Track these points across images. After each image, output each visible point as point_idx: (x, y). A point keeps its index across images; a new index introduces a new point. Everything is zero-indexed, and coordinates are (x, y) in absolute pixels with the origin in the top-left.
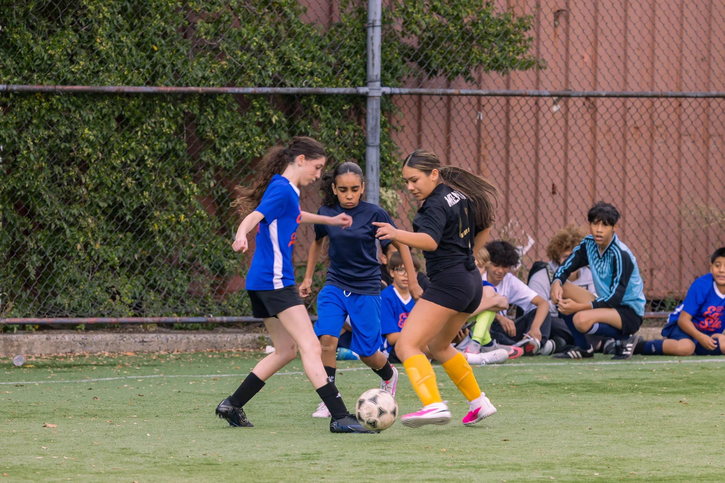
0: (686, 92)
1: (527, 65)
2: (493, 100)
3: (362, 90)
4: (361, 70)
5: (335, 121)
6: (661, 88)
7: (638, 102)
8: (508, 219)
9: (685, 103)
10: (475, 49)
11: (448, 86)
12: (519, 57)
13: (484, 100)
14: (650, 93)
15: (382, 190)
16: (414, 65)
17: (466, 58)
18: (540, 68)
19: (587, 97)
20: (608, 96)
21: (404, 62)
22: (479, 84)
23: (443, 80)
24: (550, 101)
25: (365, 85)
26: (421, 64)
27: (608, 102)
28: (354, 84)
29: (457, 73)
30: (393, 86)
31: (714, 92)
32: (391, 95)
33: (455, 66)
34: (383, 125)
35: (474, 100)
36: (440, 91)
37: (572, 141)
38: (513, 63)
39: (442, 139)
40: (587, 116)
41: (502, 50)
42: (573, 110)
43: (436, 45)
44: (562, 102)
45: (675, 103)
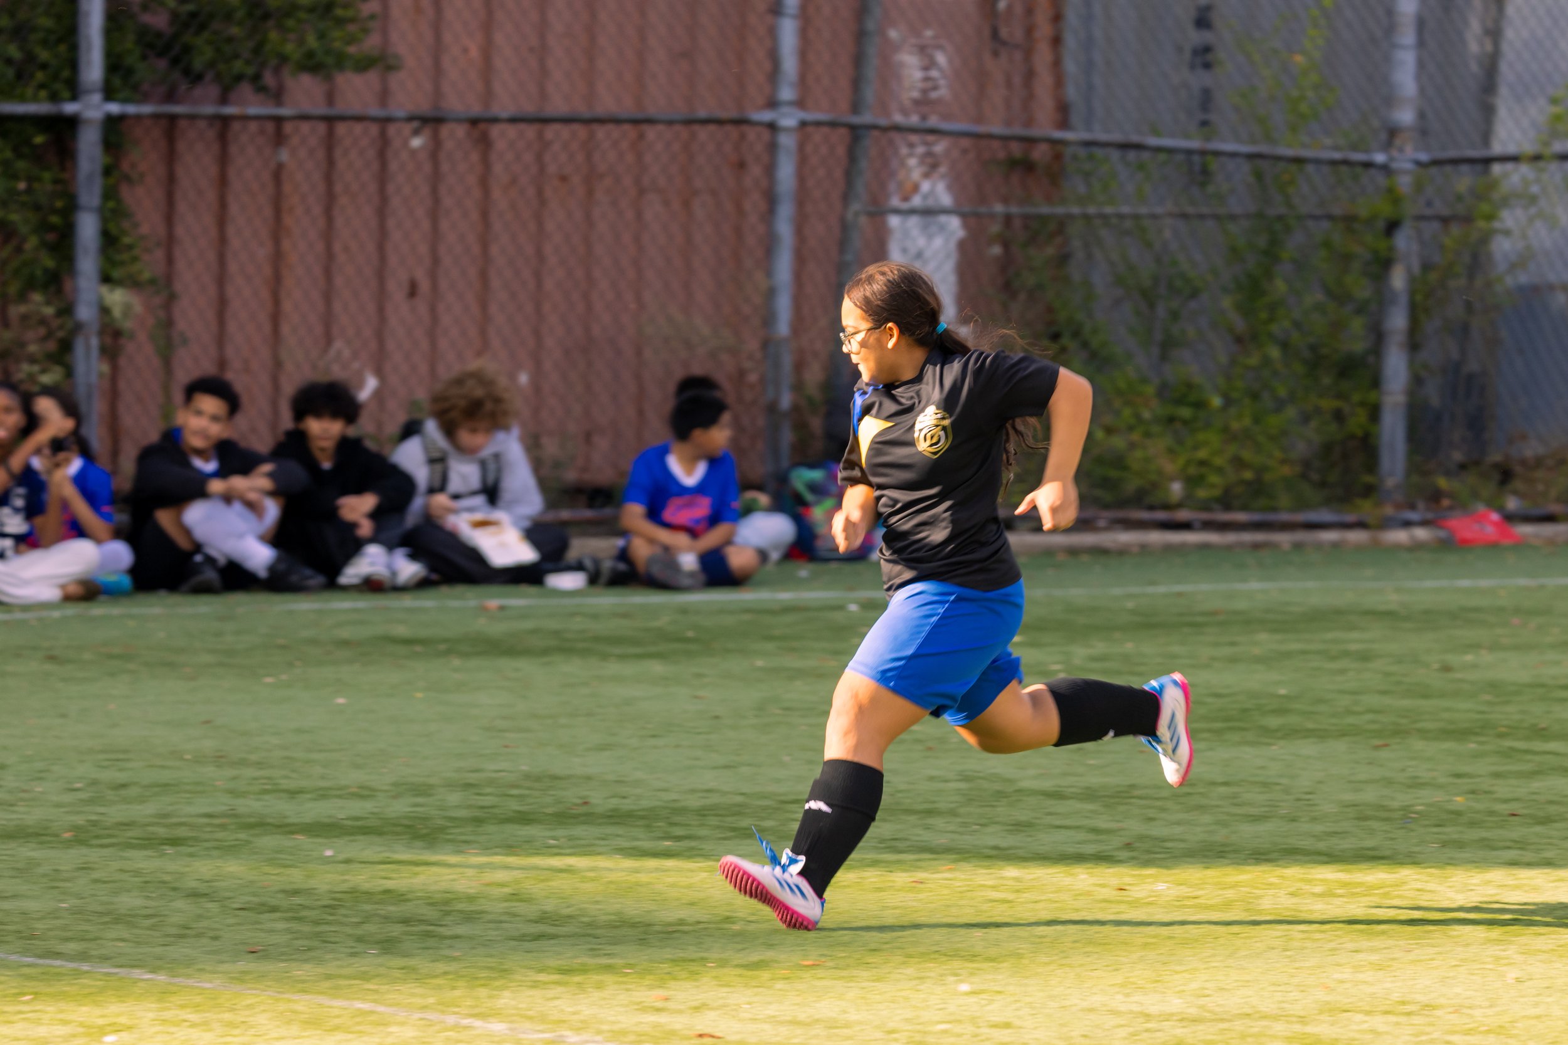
0: (652, 111)
1: (364, 65)
2: (305, 127)
3: (70, 108)
4: (66, 74)
5: (21, 165)
6: (606, 104)
7: (565, 131)
8: (329, 340)
9: (651, 132)
10: (273, 35)
11: (224, 100)
12: (352, 50)
13: (288, 128)
14: (586, 114)
15: (104, 290)
16: (162, 64)
17: (257, 50)
18: (390, 68)
19: (474, 122)
20: (513, 120)
21: (144, 57)
22: (277, 96)
23: (214, 91)
24: (407, 128)
25: (74, 98)
26: (175, 62)
27: (511, 131)
28: (54, 98)
29: (239, 78)
30: (125, 101)
31: (702, 114)
32: (121, 118)
33: (238, 66)
34: (107, 171)
35: (270, 127)
36: (209, 109)
37: (447, 202)
38: (341, 61)
39: (211, 195)
40: (475, 157)
41: (322, 36)
42: (449, 145)
43: (202, 27)
44: (427, 132)
45: (630, 130)
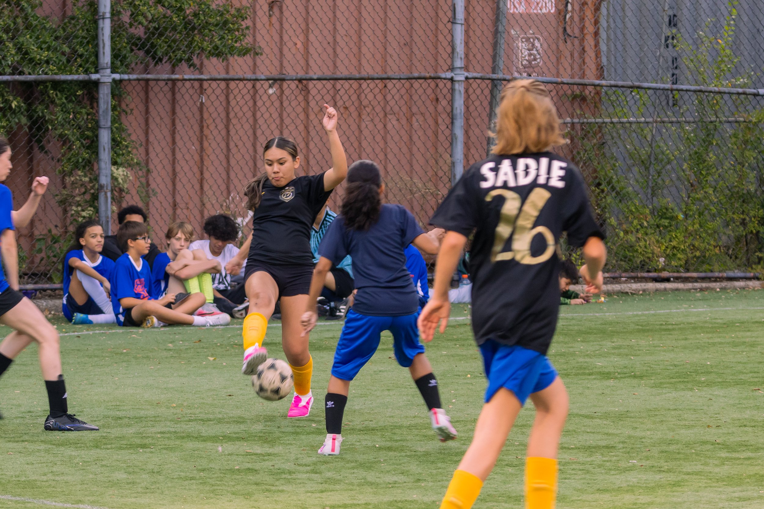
0: (390, 74)
1: (244, 52)
2: (214, 84)
3: (94, 77)
4: (92, 59)
5: (70, 106)
6: (367, 70)
7: (346, 84)
8: (229, 193)
9: (390, 84)
10: (197, 38)
11: (173, 72)
12: (237, 45)
13: (206, 85)
14: (358, 76)
15: (114, 168)
16: (141, 53)
17: (189, 46)
18: (257, 54)
19: (300, 80)
20: (319, 79)
21: (132, 50)
22: (201, 70)
23: (168, 67)
24: (266, 84)
25: (97, 72)
26: (147, 52)
27: (319, 85)
28: (86, 71)
29: (181, 60)
30: (122, 73)
31: (416, 75)
32: (121, 81)
33: (179, 54)
34: (114, 109)
35: (196, 84)
36: (166, 76)
37: (287, 121)
38: (232, 50)
39: (168, 120)
40: (301, 98)
41: (222, 38)
42: (287, 92)
43: (161, 35)
44: (277, 86)
45: (380, 84)
